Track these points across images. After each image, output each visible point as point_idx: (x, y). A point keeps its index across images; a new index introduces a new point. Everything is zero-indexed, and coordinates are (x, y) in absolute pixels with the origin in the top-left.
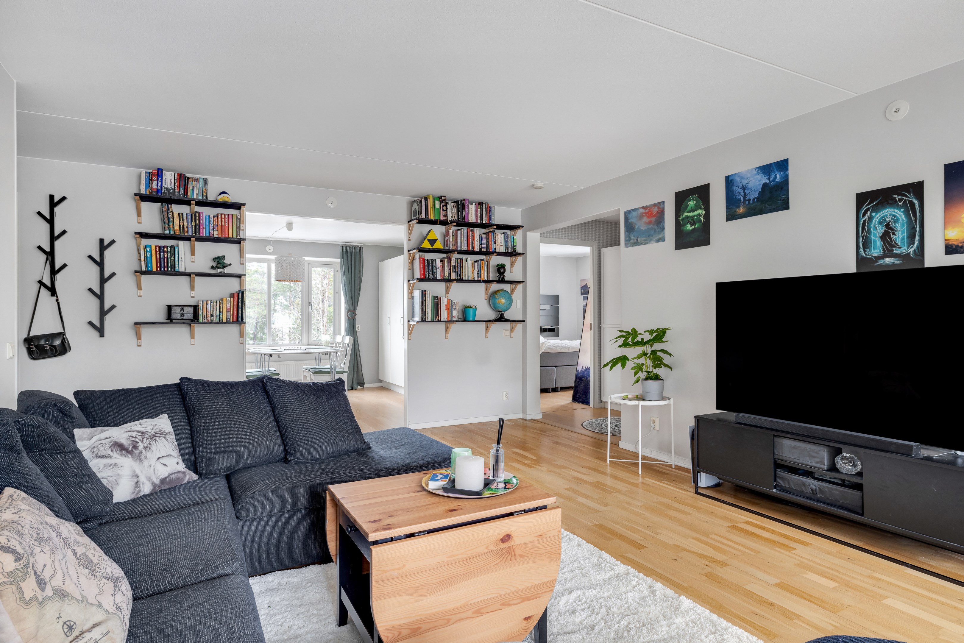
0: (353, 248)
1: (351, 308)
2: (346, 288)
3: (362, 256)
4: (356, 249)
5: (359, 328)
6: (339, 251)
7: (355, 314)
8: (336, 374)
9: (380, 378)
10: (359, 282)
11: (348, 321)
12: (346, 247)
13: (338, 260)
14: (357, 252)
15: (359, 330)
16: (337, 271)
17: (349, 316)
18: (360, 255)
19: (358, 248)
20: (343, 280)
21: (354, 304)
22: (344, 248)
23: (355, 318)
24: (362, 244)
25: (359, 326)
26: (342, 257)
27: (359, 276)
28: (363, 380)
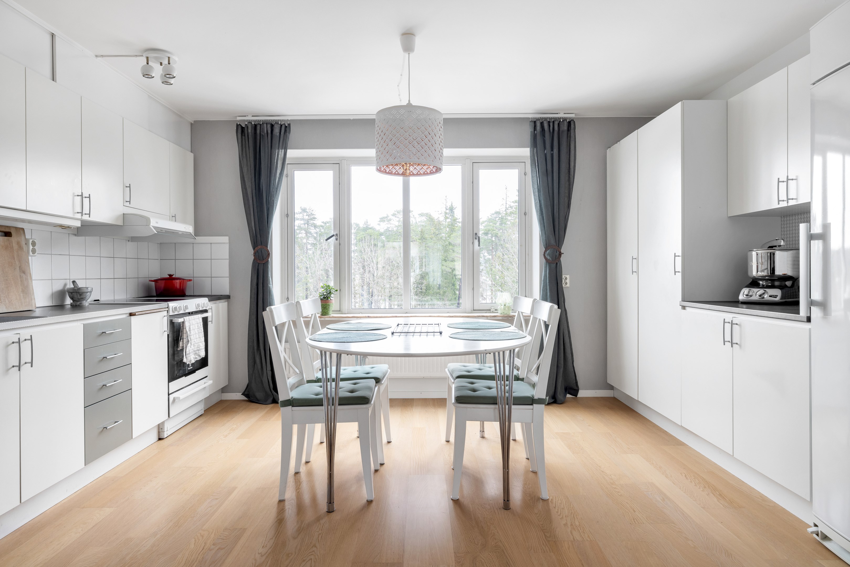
0: (556, 123)
1: (553, 242)
2: (542, 202)
3: (572, 139)
4: (561, 126)
5: (568, 281)
6: (527, 131)
7: (560, 254)
8: (514, 382)
9: (610, 381)
10: (567, 191)
11: (546, 267)
12: (542, 124)
13: (526, 152)
14: (563, 131)
15: (568, 285)
16: (525, 174)
17: (549, 258)
18: (569, 137)
19: (566, 124)
20: (536, 186)
21: (557, 233)
22: (538, 125)
23: (560, 261)
24: (572, 116)
25: (568, 276)
26: (534, 144)
27: (567, 178)
28: (577, 382)
